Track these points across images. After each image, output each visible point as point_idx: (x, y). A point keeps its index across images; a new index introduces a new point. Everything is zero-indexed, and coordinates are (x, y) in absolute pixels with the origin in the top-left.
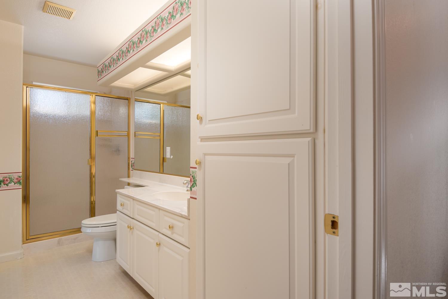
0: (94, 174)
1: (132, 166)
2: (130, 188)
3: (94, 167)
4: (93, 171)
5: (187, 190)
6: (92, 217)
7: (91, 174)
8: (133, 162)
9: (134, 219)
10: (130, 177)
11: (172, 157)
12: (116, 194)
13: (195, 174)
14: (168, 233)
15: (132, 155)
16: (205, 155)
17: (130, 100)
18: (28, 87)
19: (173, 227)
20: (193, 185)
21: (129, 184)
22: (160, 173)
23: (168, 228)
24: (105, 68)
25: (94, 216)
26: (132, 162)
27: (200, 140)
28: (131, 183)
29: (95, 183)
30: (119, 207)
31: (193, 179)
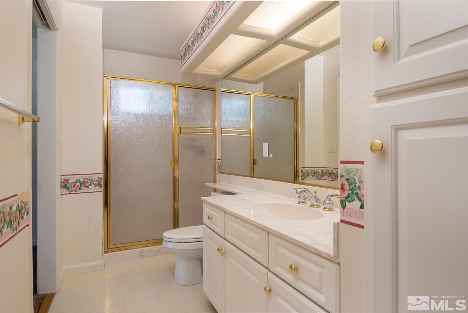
0: (177, 177)
1: (218, 169)
2: (218, 195)
3: (177, 170)
4: (177, 174)
5: (299, 202)
6: (175, 228)
7: (174, 177)
8: (220, 164)
9: (226, 240)
10: (216, 182)
11: (271, 155)
12: (202, 202)
13: (355, 174)
14: (289, 277)
15: (218, 156)
16: (397, 129)
17: (216, 90)
18: (108, 79)
19: (297, 269)
20: (348, 197)
21: (215, 190)
22: (250, 176)
23: (288, 268)
24: (188, 50)
25: (178, 227)
26: (218, 163)
27: (375, 98)
28: (218, 189)
29: (178, 188)
30: (205, 220)
31: (350, 186)
